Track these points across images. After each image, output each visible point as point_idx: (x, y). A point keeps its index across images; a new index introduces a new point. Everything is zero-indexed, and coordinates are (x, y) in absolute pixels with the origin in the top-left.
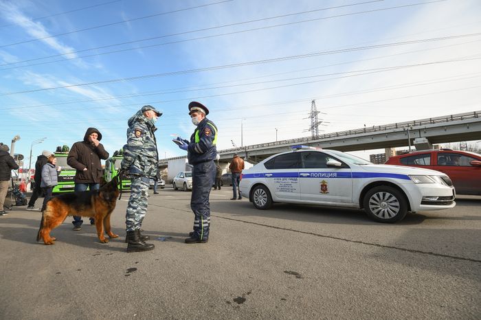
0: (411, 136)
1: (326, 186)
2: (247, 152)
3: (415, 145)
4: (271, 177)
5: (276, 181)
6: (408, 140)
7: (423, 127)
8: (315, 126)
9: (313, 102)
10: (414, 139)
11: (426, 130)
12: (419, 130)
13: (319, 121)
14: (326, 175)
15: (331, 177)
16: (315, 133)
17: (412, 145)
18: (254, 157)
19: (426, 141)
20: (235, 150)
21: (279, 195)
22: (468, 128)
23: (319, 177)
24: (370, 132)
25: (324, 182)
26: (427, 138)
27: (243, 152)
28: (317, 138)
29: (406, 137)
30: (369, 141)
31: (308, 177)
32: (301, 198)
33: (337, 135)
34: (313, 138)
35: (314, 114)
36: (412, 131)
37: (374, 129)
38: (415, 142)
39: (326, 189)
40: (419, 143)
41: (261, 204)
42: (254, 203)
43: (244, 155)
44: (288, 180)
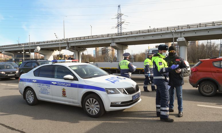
0: (175, 36)
1: (65, 92)
2: (68, 43)
3: (178, 42)
4: (36, 82)
5: (39, 86)
6: (173, 38)
7: (183, 30)
8: (119, 25)
9: (119, 6)
10: (177, 38)
11: (184, 32)
12: (181, 32)
13: (122, 21)
14: (66, 84)
15: (67, 86)
16: (120, 30)
17: (175, 41)
18: (74, 47)
19: (184, 40)
20: (58, 41)
21: (41, 96)
22: (208, 32)
23: (62, 86)
24: (152, 32)
25: (64, 89)
26: (185, 37)
27: (65, 43)
28: (121, 34)
29: (172, 37)
30: (151, 38)
31: (56, 85)
32: (52, 99)
33: (131, 33)
34: (118, 34)
35: (120, 16)
36: (176, 32)
37: (154, 30)
38: (177, 40)
39: (65, 94)
40: (180, 40)
41: (30, 102)
42: (26, 100)
43: (66, 45)
44: (45, 86)
